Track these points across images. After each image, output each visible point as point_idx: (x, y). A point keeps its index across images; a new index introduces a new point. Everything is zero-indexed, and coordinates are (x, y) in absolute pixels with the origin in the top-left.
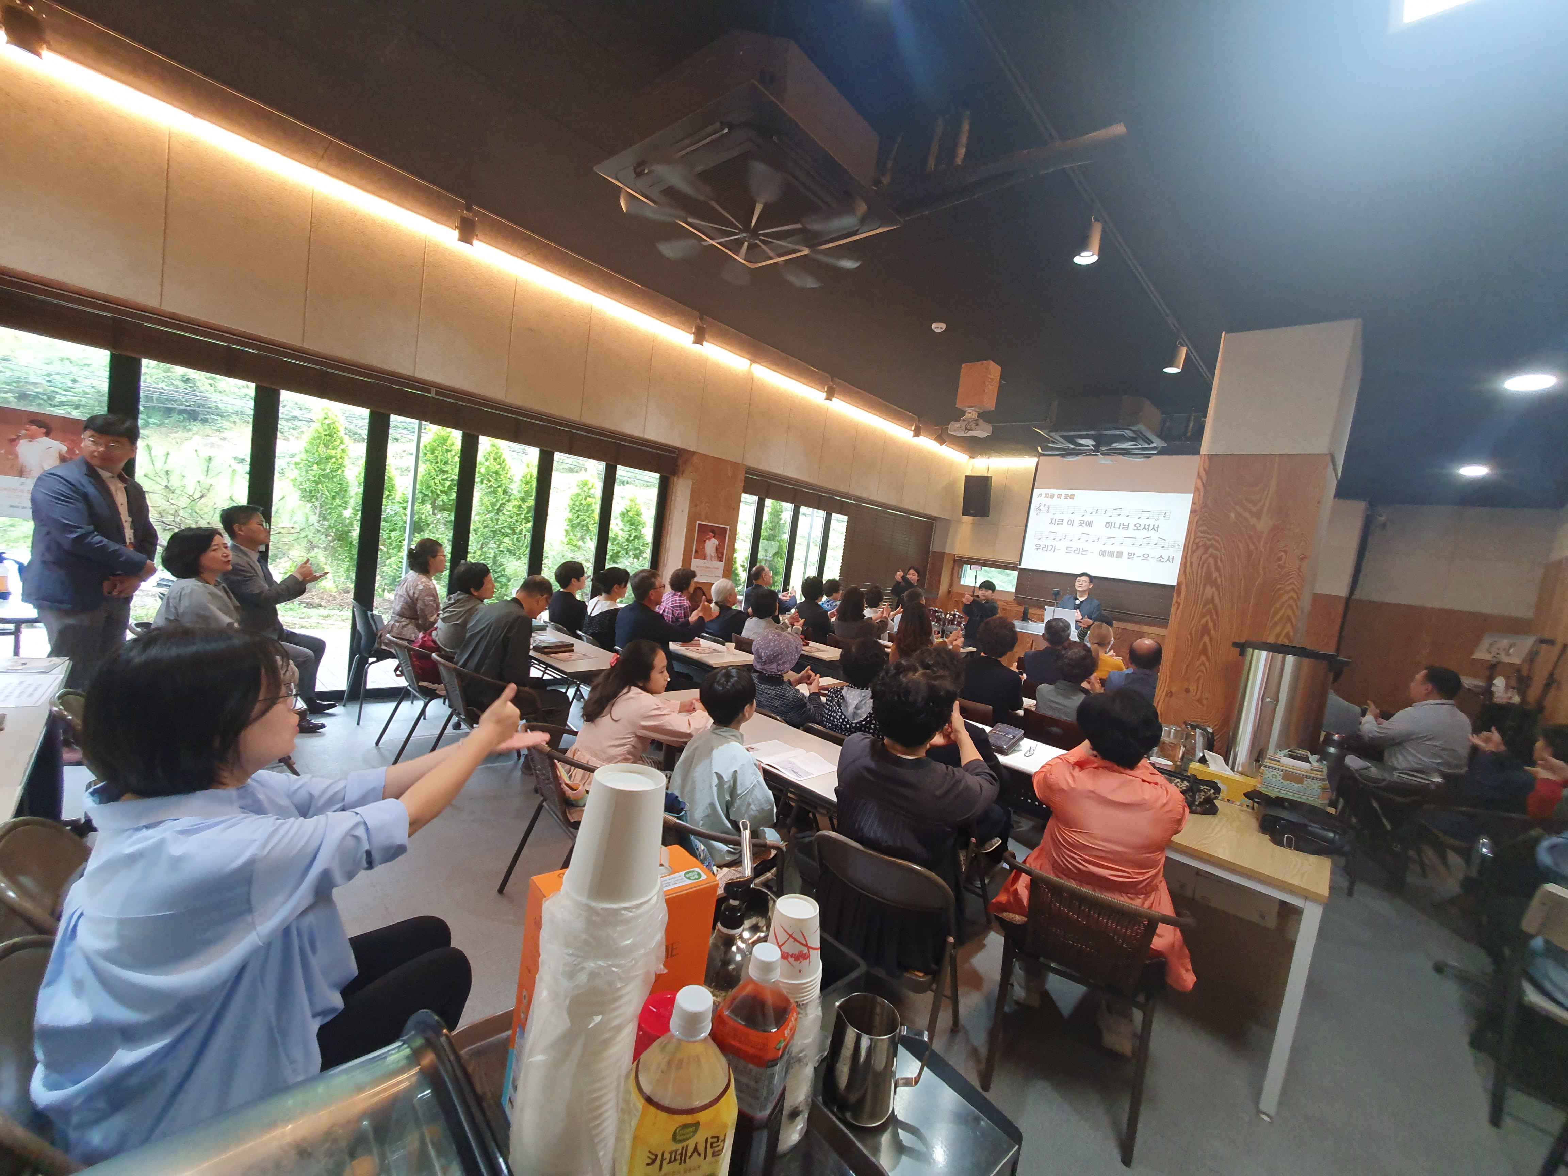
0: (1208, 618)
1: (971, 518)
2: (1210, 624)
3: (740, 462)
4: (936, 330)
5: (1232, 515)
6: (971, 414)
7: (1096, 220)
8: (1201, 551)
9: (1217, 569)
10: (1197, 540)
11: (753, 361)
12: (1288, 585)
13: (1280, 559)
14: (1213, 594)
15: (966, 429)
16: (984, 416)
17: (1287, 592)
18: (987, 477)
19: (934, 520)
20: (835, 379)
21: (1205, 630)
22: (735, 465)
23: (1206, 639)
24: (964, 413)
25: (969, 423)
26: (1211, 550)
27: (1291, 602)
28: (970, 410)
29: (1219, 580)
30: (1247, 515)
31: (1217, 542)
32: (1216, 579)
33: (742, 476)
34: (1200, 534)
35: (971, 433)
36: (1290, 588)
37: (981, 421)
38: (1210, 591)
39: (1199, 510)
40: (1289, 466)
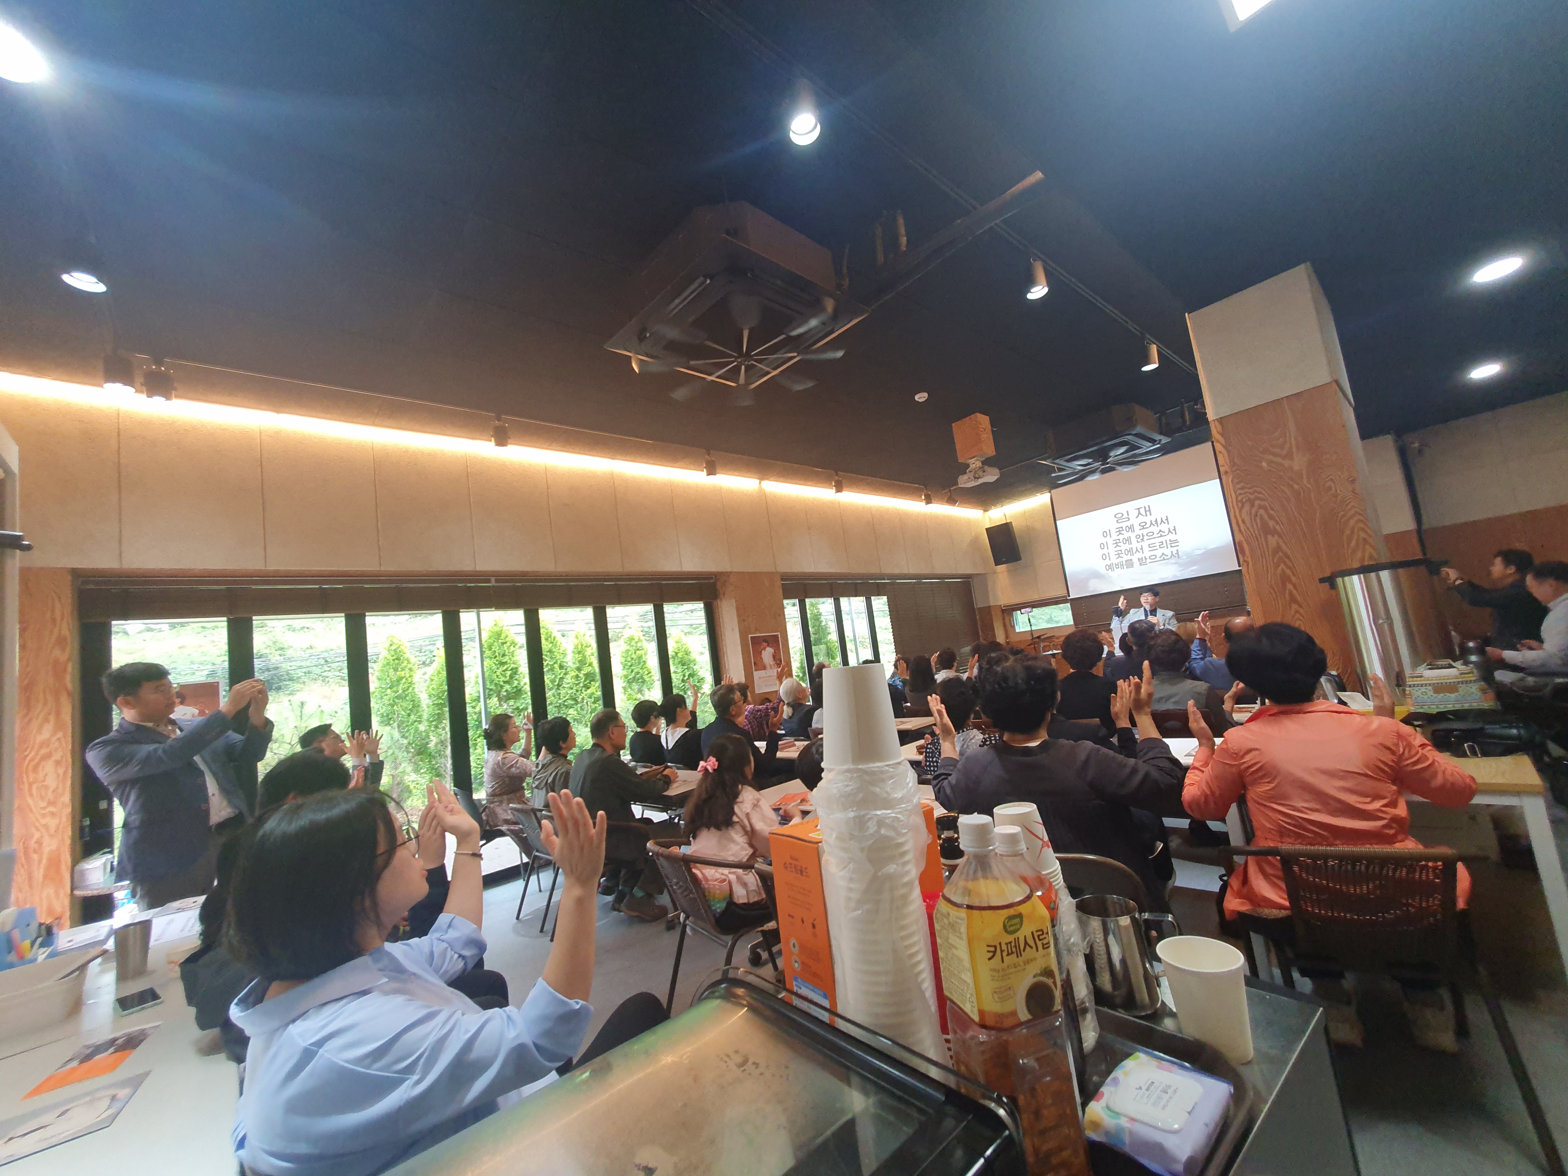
0: (1282, 566)
1: (1004, 566)
2: (1288, 572)
3: (773, 570)
4: (920, 401)
5: (1264, 464)
6: (975, 464)
7: (1034, 260)
8: (1247, 507)
9: (1271, 517)
10: (1239, 498)
11: (761, 479)
12: (1349, 510)
13: (1330, 488)
14: (1278, 543)
15: (975, 478)
16: (988, 462)
17: (1351, 517)
18: (1007, 524)
19: (970, 578)
20: (839, 473)
21: (1285, 579)
22: (770, 575)
23: (1289, 586)
24: (968, 466)
25: (975, 472)
26: (1257, 503)
27: (1361, 525)
28: (973, 461)
29: (1278, 527)
30: (1279, 460)
31: (1259, 493)
32: (1274, 526)
33: (779, 583)
34: (1239, 491)
35: (981, 481)
36: (1353, 512)
37: (986, 467)
38: (1273, 541)
39: (1229, 470)
40: (1300, 404)
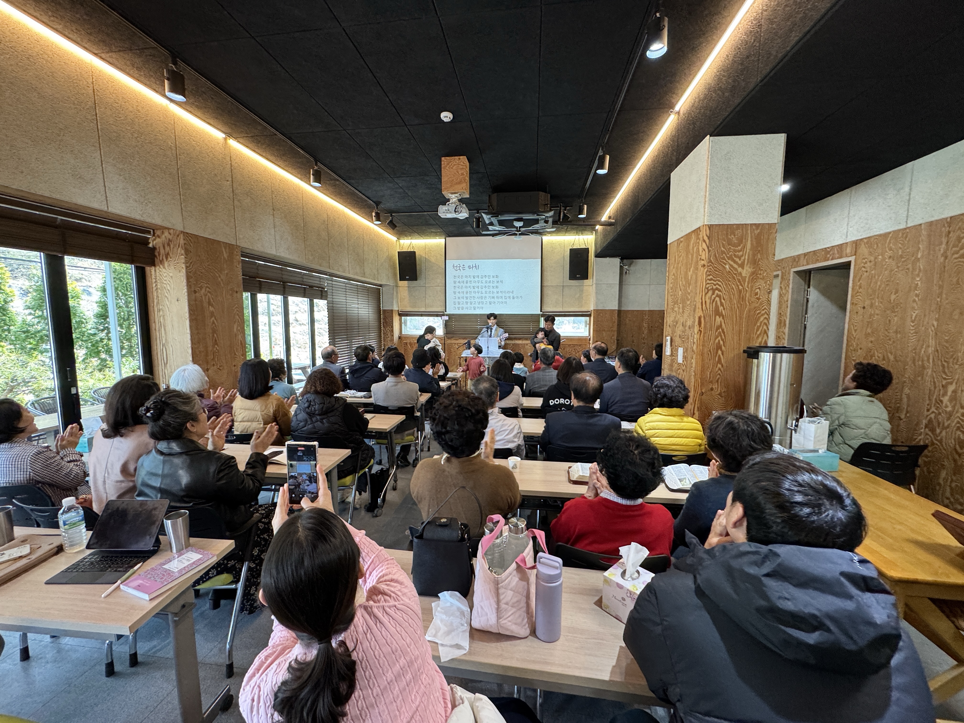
0: (720, 338)
1: (406, 282)
2: (721, 342)
4: (444, 119)
5: (727, 267)
6: (454, 198)
8: (710, 293)
9: (722, 304)
10: (707, 286)
13: (756, 294)
14: (721, 322)
15: (454, 211)
17: (763, 315)
18: (413, 252)
19: (380, 286)
21: (719, 347)
23: (720, 352)
24: (448, 199)
25: (457, 206)
26: (717, 292)
27: (765, 321)
28: (452, 196)
30: (735, 266)
31: (720, 286)
32: (722, 311)
34: (708, 281)
35: (455, 215)
36: (763, 312)
37: (461, 205)
38: (718, 319)
39: (706, 264)
40: (757, 232)
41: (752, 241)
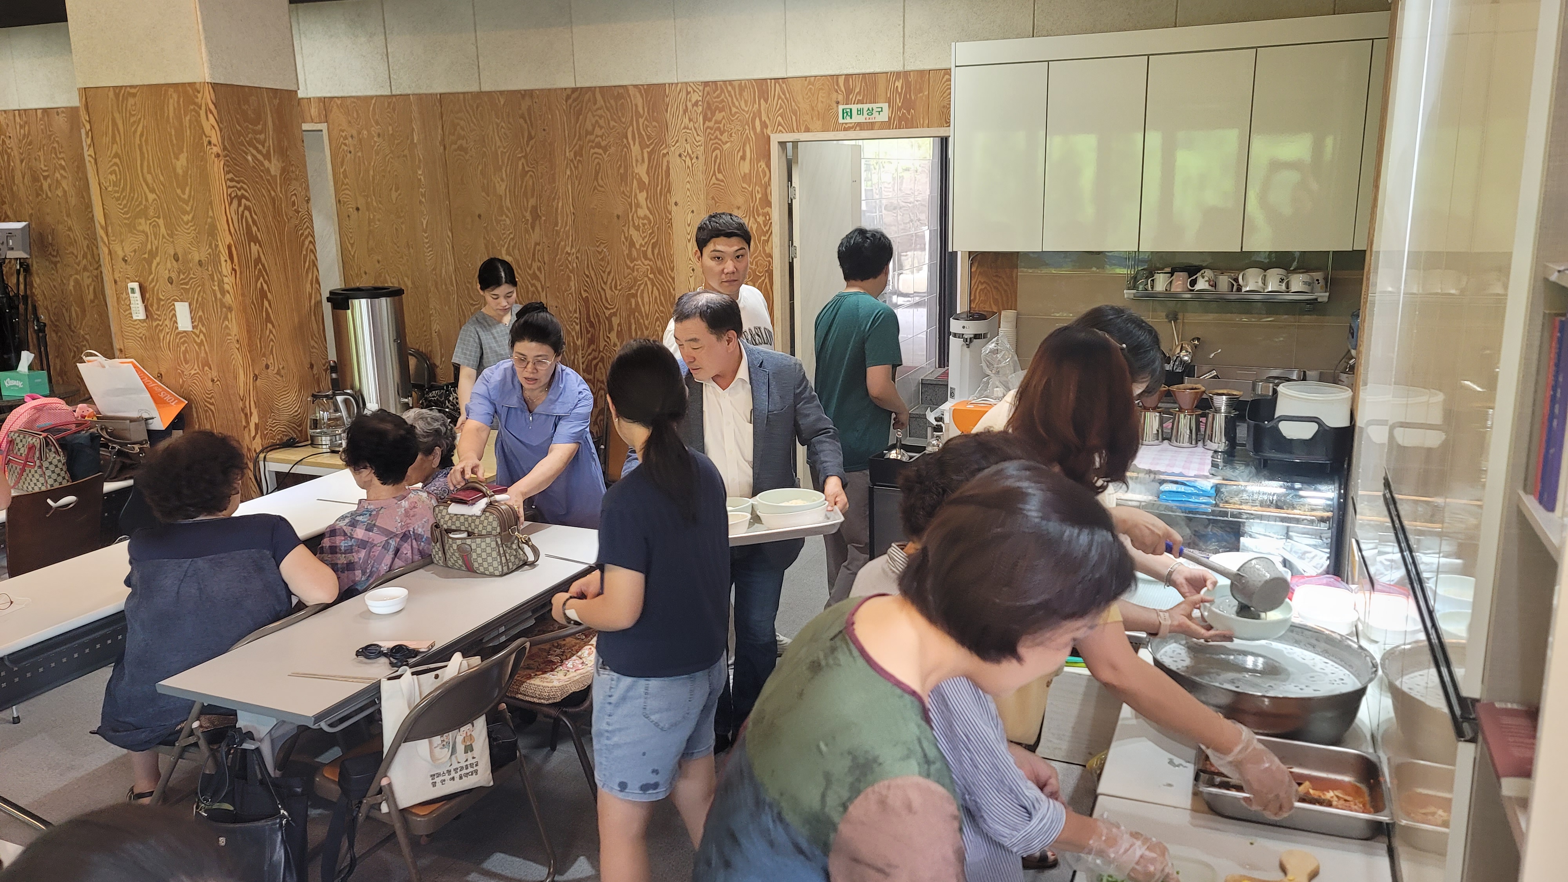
0: (261, 280)
5: (250, 158)
8: (235, 202)
9: (254, 222)
10: (229, 191)
12: (305, 229)
13: (294, 203)
14: (258, 253)
17: (306, 237)
21: (263, 294)
23: (266, 303)
26: (244, 201)
27: (311, 246)
29: (259, 235)
31: (246, 191)
32: (256, 234)
34: (230, 184)
36: (306, 233)
38: (255, 248)
39: (220, 152)
40: (276, 102)
41: (272, 116)
